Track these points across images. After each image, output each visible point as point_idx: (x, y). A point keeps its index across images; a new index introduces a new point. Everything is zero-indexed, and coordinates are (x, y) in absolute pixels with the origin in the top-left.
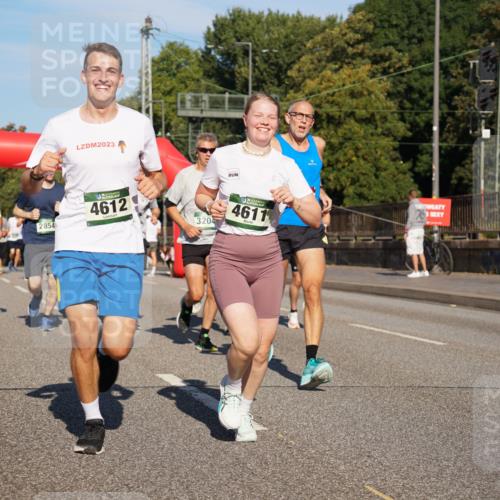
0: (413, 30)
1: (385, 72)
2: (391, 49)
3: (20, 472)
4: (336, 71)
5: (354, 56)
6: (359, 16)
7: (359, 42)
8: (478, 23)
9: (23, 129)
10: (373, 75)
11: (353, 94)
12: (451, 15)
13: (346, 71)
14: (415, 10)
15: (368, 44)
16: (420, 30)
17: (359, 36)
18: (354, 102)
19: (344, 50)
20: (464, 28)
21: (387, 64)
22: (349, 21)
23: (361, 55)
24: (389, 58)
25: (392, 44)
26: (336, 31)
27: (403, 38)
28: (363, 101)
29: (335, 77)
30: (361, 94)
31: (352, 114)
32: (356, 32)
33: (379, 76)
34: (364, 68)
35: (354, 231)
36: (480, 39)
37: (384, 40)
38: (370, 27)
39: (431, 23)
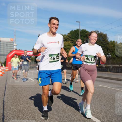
0: (76, 37)
1: (73, 42)
2: (73, 39)
3: (20, 99)
4: (66, 42)
5: (68, 40)
6: (69, 34)
7: (69, 38)
8: (85, 36)
9: (21, 50)
10: (71, 43)
11: (68, 45)
12: (81, 35)
13: (67, 42)
14: (77, 34)
15: (70, 38)
16: (77, 37)
17: (69, 37)
18: (68, 46)
19: (67, 39)
20: (83, 37)
21: (73, 41)
22: (68, 35)
23: (69, 40)
24: (73, 40)
25: (74, 38)
26: (66, 36)
27: (75, 38)
28: (69, 46)
29: (66, 43)
30: (69, 45)
31: (68, 48)
32: (68, 37)
33: (72, 43)
34: (70, 42)
35: (68, 65)
36: (86, 38)
37: (72, 38)
38: (70, 36)
39: (79, 36)
